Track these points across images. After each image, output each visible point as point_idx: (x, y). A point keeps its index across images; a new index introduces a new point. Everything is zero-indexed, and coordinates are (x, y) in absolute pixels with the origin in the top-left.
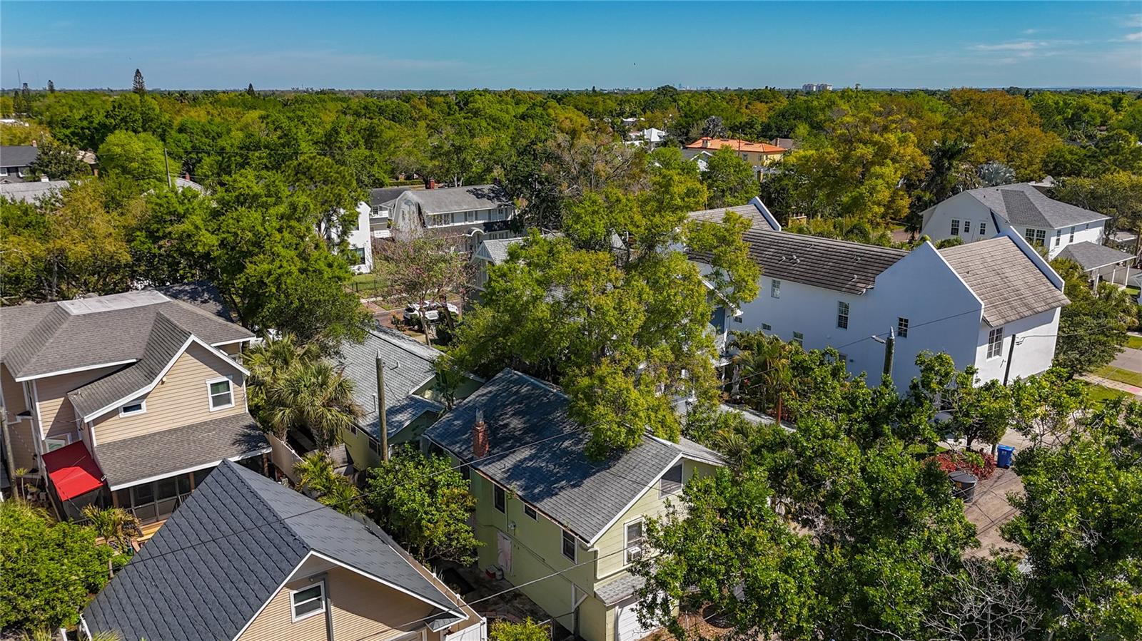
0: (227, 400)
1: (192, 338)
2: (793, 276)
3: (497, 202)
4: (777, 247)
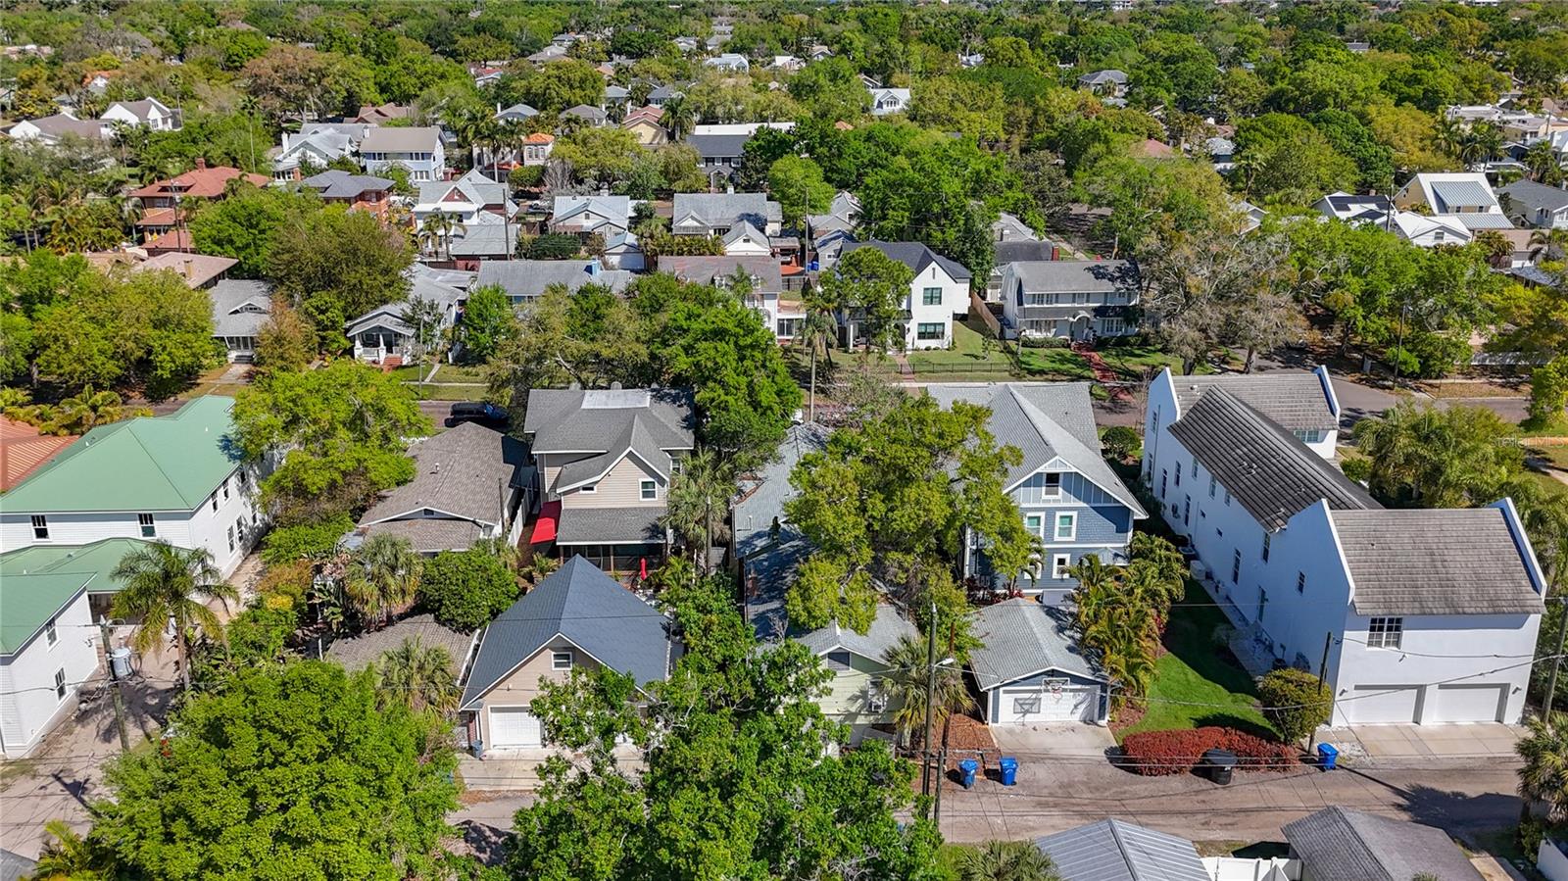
0: (652, 495)
1: (630, 448)
2: (1237, 488)
3: (1118, 284)
4: (1251, 447)
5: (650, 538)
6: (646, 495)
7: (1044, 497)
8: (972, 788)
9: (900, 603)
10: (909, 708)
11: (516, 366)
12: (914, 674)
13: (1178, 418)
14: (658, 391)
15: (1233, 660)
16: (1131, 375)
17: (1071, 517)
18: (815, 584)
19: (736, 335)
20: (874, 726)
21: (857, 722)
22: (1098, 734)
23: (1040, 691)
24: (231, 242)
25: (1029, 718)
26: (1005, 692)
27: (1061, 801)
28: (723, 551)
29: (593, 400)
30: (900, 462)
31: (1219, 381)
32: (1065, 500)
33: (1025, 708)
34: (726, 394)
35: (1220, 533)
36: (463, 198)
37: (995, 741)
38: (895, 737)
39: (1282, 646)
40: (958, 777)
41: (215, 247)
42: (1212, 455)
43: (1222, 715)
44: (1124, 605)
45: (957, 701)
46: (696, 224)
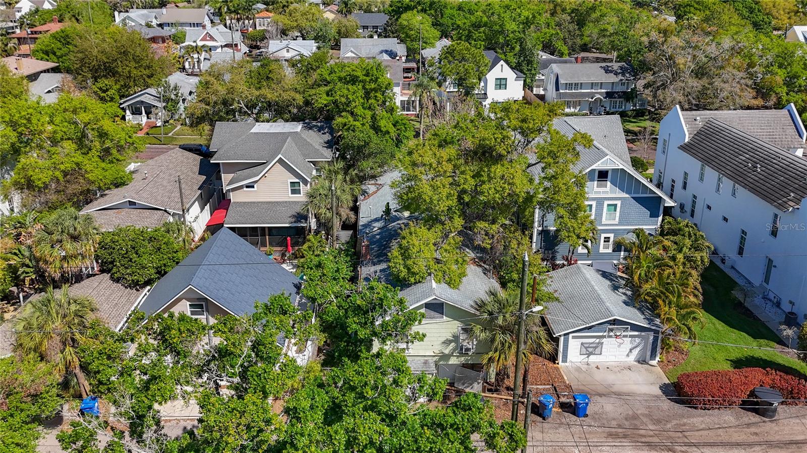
0: (298, 192)
1: (280, 156)
2: (746, 182)
3: (620, 77)
4: (752, 154)
5: (295, 222)
6: (294, 192)
7: (596, 189)
8: (550, 420)
9: (485, 266)
10: (496, 351)
11: (207, 107)
12: (500, 321)
13: (687, 140)
14: (308, 124)
15: (748, 313)
16: (631, 133)
17: (615, 205)
18: (414, 245)
19: (364, 81)
20: (465, 366)
21: (450, 363)
22: (651, 372)
23: (604, 337)
24: (54, 53)
25: (593, 358)
26: (574, 337)
27: (629, 432)
28: (351, 232)
29: (260, 128)
30: (488, 142)
31: (715, 114)
32: (612, 191)
33: (589, 350)
34: (354, 120)
35: (725, 219)
36: (212, 39)
37: (566, 378)
38: (482, 374)
39: (791, 302)
40: (539, 410)
41: (43, 55)
42: (718, 162)
43: (753, 357)
44: (671, 267)
45: (540, 346)
46: (354, 55)
